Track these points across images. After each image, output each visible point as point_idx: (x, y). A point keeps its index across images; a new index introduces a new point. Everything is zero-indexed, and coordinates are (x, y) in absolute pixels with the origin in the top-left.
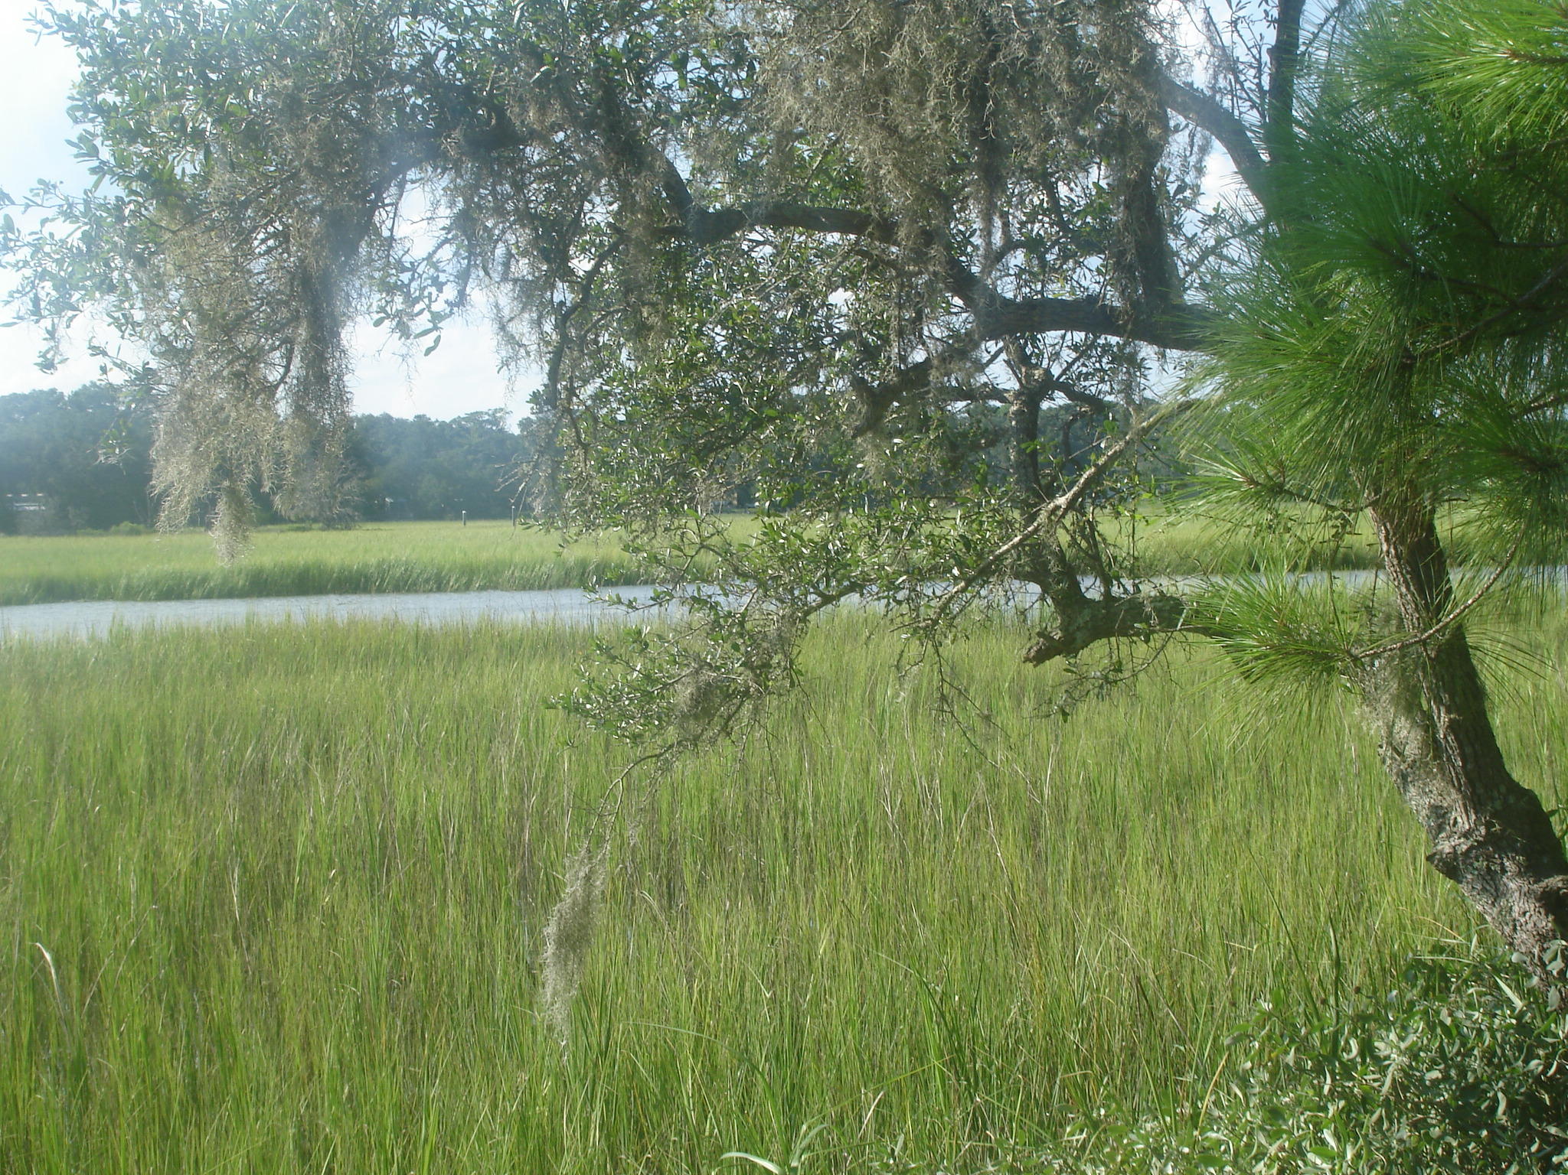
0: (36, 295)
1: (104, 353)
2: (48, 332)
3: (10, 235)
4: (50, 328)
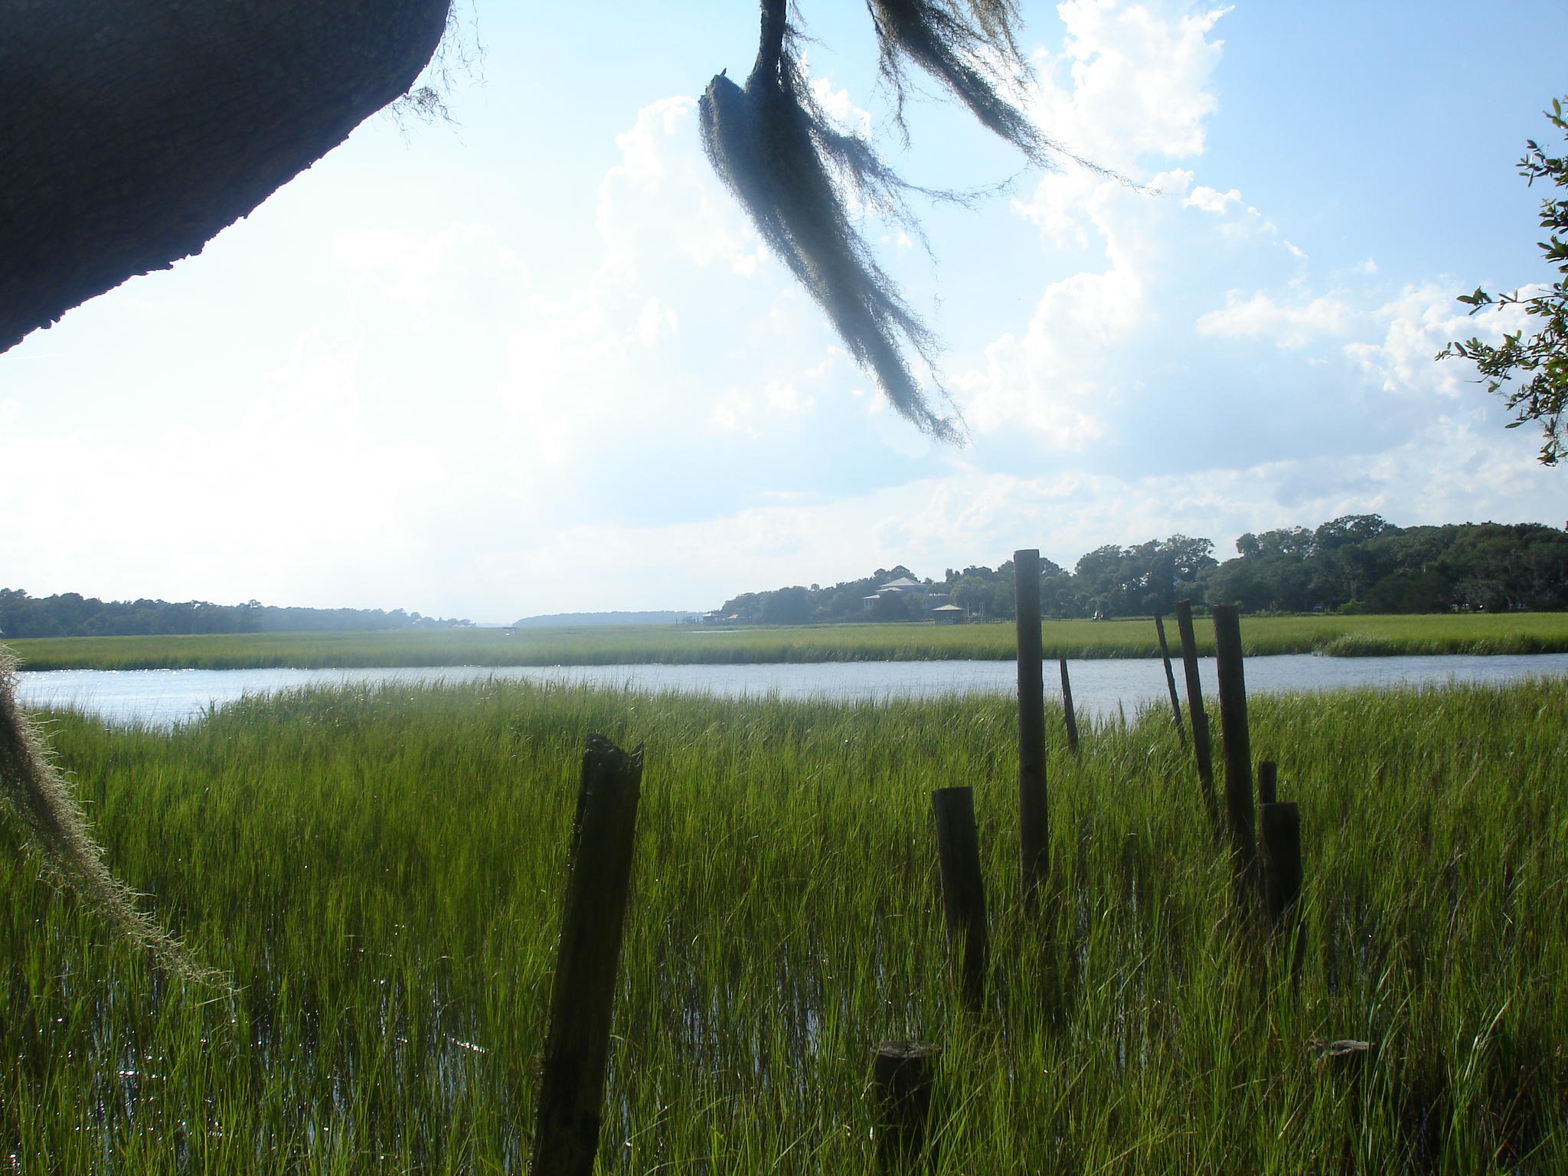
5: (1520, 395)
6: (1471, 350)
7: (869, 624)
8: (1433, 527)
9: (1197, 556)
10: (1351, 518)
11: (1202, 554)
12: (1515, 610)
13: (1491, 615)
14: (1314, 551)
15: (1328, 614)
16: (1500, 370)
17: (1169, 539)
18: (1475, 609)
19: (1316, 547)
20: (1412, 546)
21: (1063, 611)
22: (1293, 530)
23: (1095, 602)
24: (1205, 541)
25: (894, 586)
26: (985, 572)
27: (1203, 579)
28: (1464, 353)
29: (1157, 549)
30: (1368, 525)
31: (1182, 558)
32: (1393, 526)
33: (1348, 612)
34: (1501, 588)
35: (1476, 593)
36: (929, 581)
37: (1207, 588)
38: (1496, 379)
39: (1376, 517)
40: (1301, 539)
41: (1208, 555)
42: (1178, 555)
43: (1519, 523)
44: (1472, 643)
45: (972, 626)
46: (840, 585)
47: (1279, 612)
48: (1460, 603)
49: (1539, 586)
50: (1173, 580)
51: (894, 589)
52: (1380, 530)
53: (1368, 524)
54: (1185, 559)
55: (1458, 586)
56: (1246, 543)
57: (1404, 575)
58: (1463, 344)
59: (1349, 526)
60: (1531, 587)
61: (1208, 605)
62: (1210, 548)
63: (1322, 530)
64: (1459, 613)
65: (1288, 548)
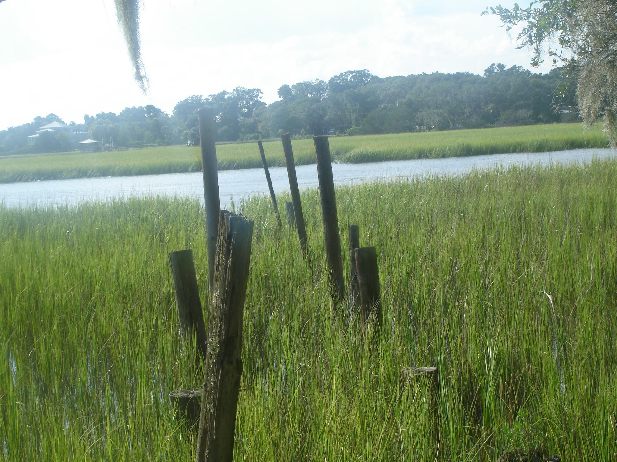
0: (530, 34)
1: (555, 54)
2: (535, 50)
3: (518, 12)
4: (536, 48)
5: (523, 33)
6: (498, 11)
7: (33, 155)
8: (402, 77)
9: (252, 100)
10: (351, 72)
11: (256, 99)
12: (454, 128)
13: (440, 132)
14: (327, 95)
15: (338, 136)
16: (512, 20)
17: (234, 90)
18: (430, 129)
19: (328, 92)
20: (389, 89)
21: (166, 140)
22: (314, 81)
23: (187, 134)
24: (257, 90)
25: (49, 127)
26: (111, 116)
27: (257, 115)
28: (494, 12)
29: (226, 97)
30: (361, 77)
31: (243, 102)
32: (377, 77)
33: (351, 134)
34: (446, 115)
35: (430, 118)
36: (73, 124)
37: (260, 122)
38: (510, 25)
39: (366, 71)
40: (319, 87)
41: (259, 99)
42: (240, 100)
43: (455, 72)
44: (430, 151)
45: (106, 153)
46: (10, 129)
47: (308, 135)
48: (420, 125)
49: (469, 112)
50: (238, 117)
51: (49, 130)
52: (369, 80)
53: (361, 75)
54: (245, 103)
55: (419, 115)
56: (284, 91)
57: (385, 108)
58: (494, 8)
59: (349, 78)
60: (463, 113)
61: (261, 133)
62: (260, 95)
63: (332, 81)
64: (419, 132)
65: (311, 93)
